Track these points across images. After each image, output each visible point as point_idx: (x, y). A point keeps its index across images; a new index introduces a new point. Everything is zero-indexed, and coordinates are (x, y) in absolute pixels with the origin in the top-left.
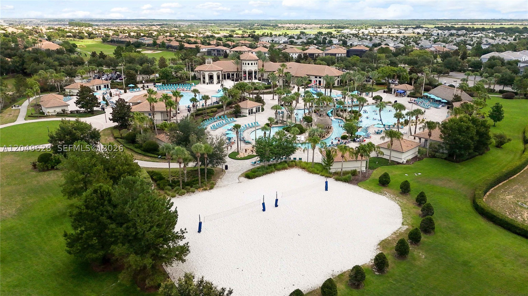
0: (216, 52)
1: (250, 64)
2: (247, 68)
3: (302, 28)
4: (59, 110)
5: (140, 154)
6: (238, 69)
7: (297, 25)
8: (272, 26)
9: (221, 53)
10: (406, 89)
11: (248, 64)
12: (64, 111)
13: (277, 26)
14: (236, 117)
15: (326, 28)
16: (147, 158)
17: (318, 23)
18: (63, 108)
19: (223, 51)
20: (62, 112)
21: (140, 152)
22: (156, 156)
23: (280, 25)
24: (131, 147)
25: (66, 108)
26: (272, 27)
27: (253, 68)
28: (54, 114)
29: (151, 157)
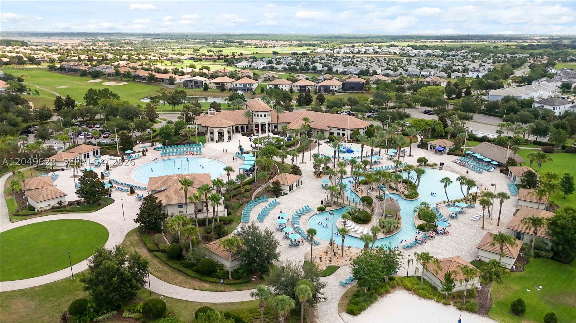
0: (193, 84)
1: (263, 116)
2: (260, 120)
3: (271, 46)
4: (54, 203)
5: (194, 277)
6: (249, 121)
7: (263, 42)
8: (237, 42)
9: (199, 84)
10: (446, 146)
11: (261, 116)
12: (60, 203)
13: (243, 42)
14: (277, 197)
15: (296, 45)
16: (207, 286)
17: (286, 39)
18: (59, 200)
19: (201, 82)
20: (58, 205)
21: (193, 274)
22: (217, 280)
23: (245, 42)
24: (177, 266)
25: (62, 199)
26: (237, 45)
27: (266, 120)
28: (48, 208)
29: (210, 282)
